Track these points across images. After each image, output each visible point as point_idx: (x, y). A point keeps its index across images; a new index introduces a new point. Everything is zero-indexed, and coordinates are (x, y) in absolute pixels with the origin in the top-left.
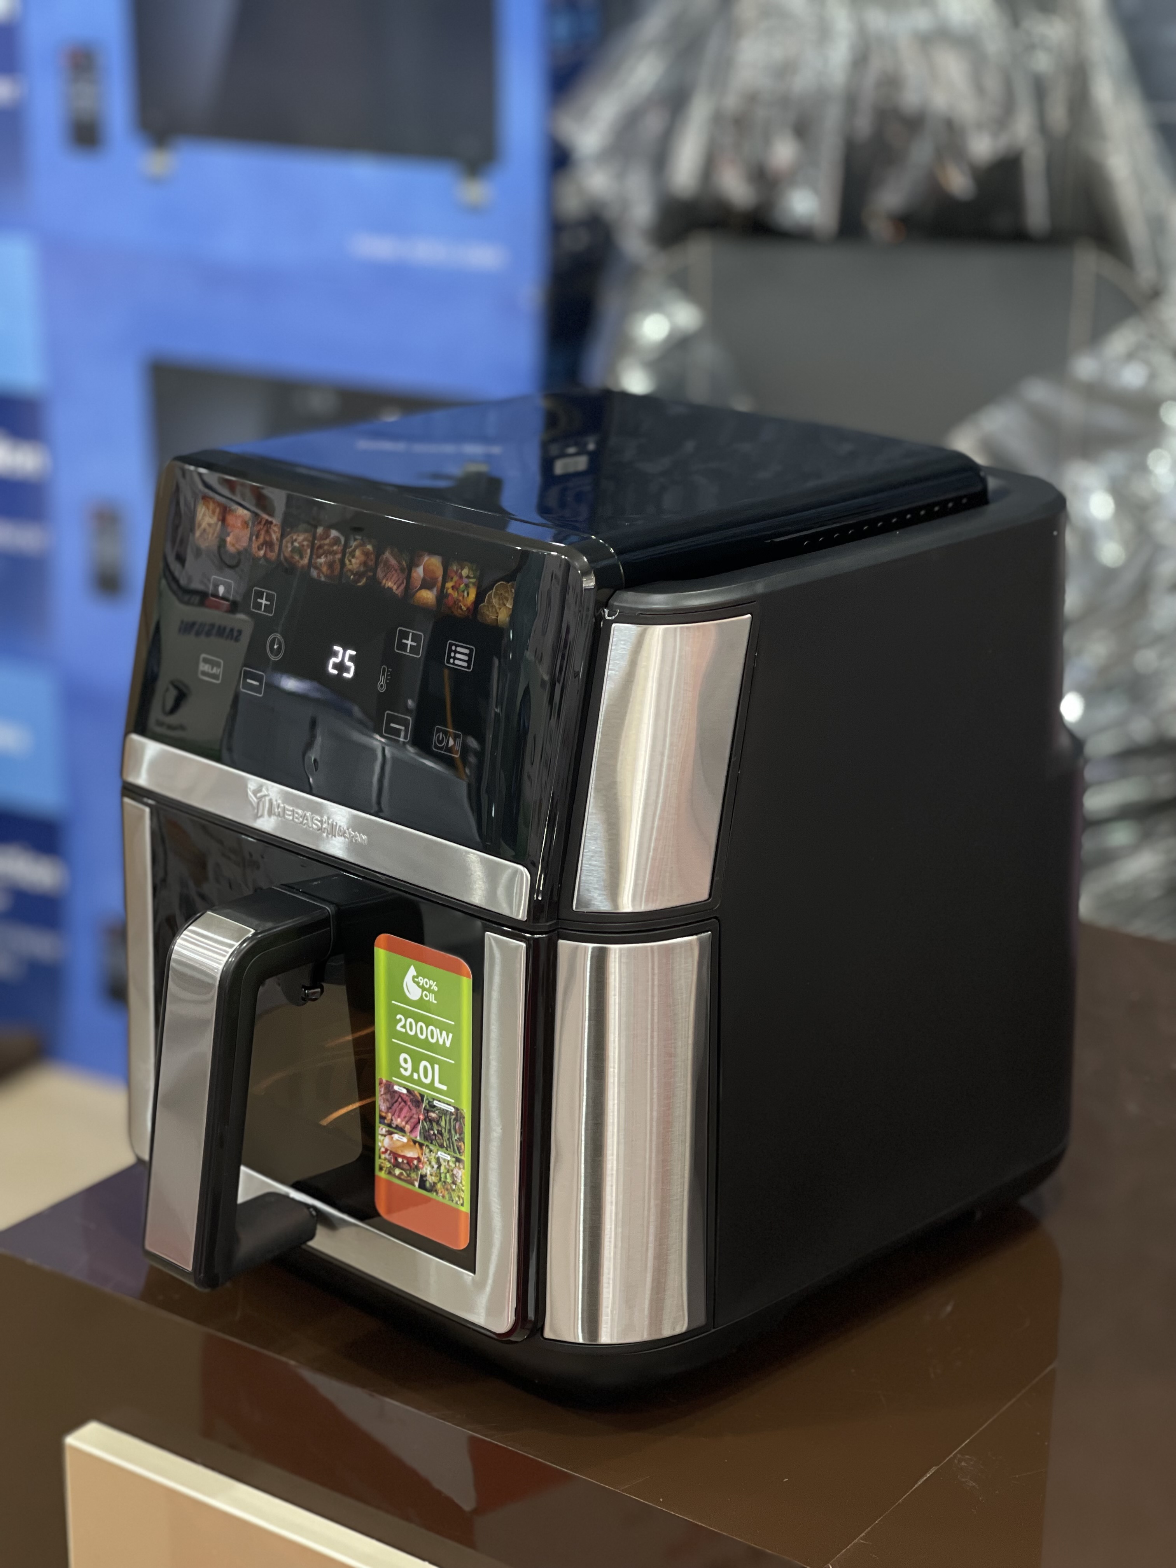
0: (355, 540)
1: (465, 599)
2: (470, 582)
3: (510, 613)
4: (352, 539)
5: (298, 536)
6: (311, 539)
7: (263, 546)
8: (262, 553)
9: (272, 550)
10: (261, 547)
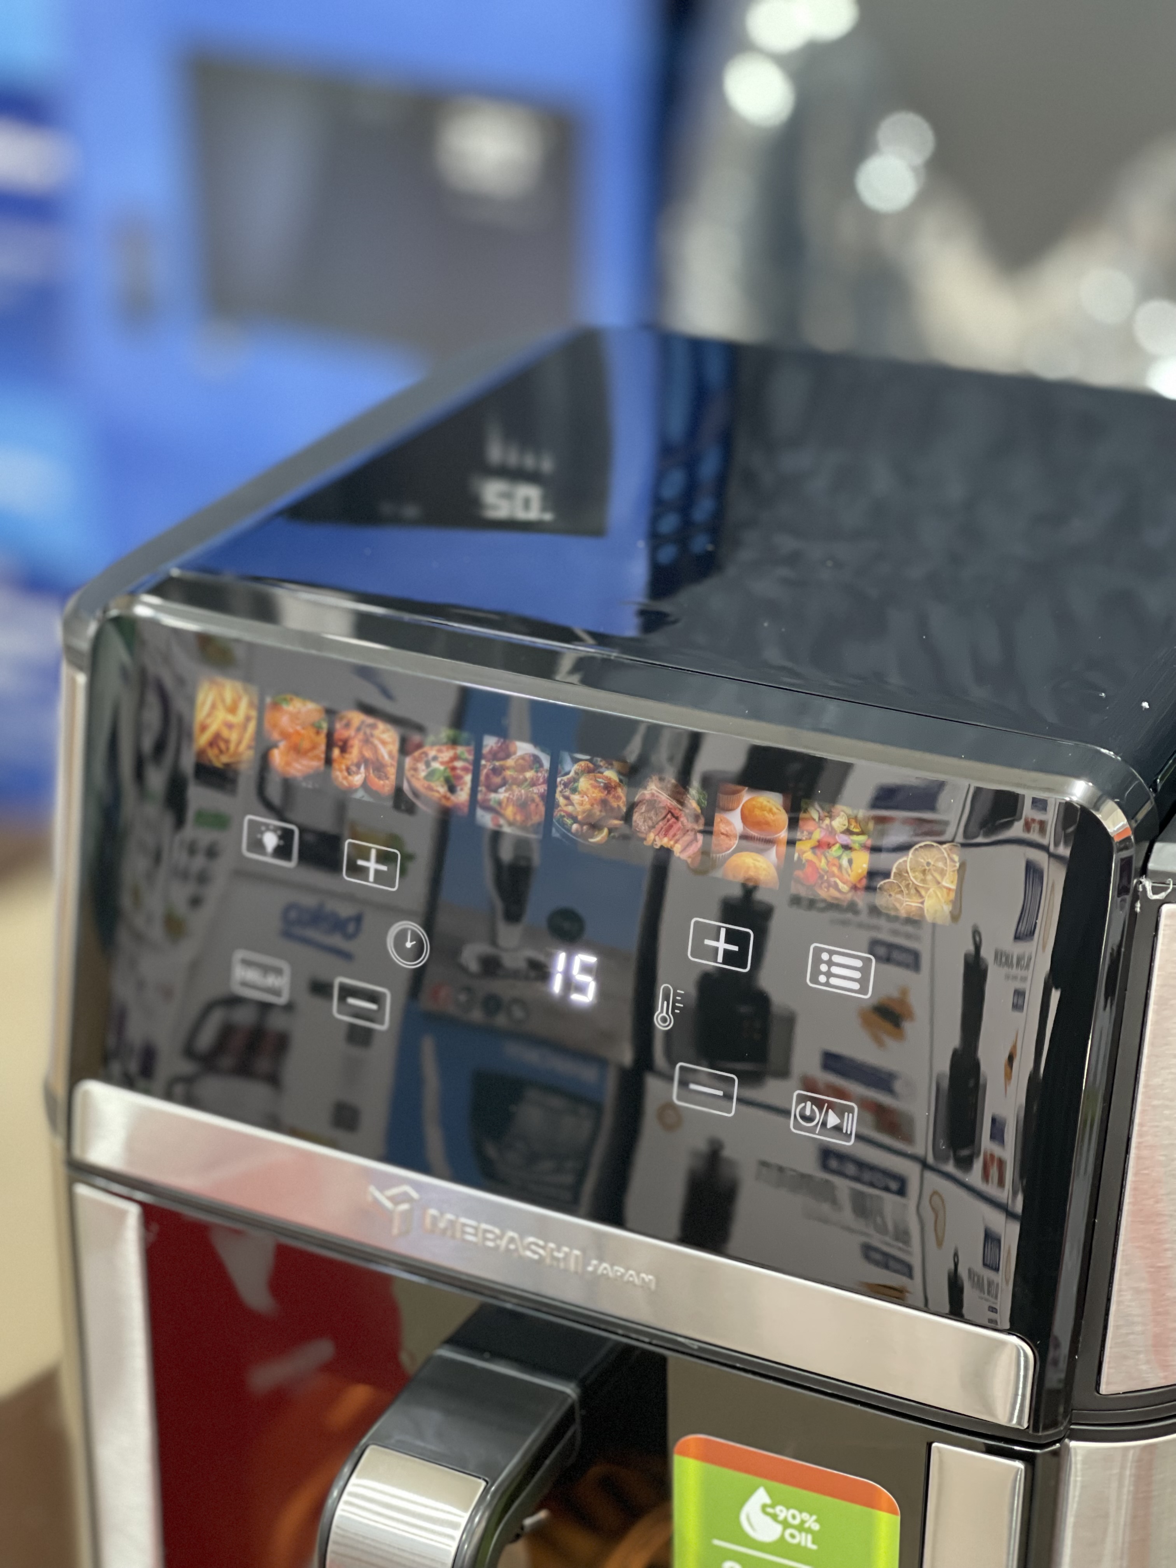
0: (576, 761)
1: (844, 872)
2: (854, 842)
3: (952, 895)
4: (566, 757)
5: (440, 751)
6: (471, 757)
7: (358, 766)
8: (357, 779)
9: (384, 776)
10: (354, 769)
